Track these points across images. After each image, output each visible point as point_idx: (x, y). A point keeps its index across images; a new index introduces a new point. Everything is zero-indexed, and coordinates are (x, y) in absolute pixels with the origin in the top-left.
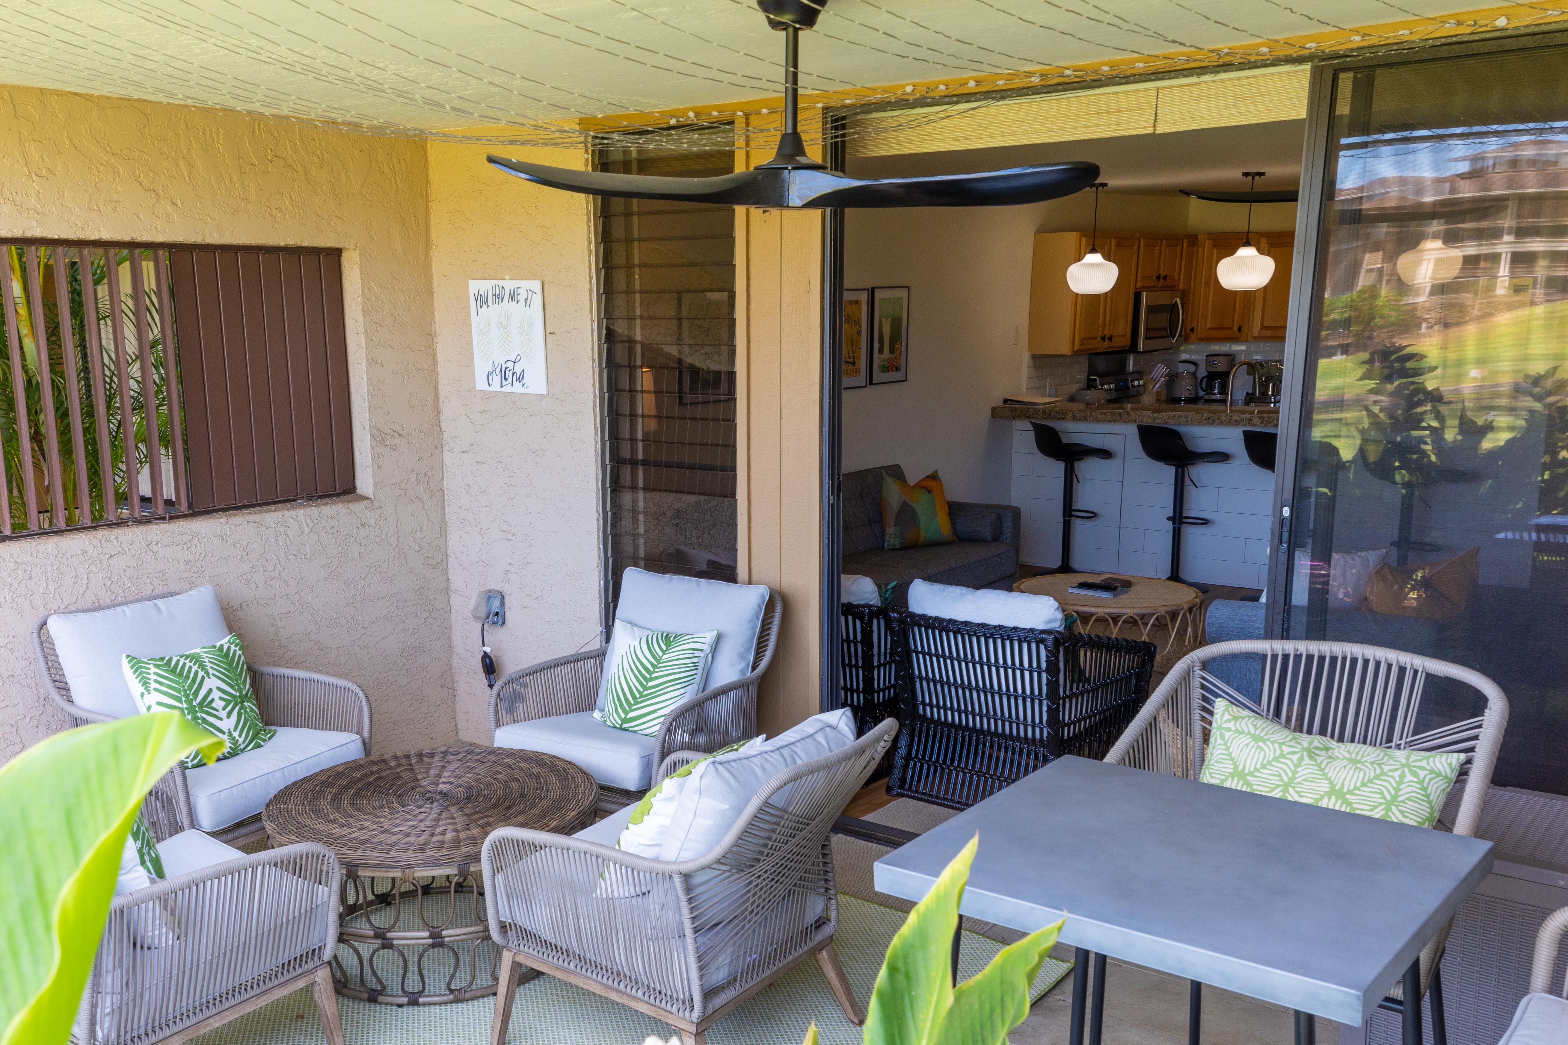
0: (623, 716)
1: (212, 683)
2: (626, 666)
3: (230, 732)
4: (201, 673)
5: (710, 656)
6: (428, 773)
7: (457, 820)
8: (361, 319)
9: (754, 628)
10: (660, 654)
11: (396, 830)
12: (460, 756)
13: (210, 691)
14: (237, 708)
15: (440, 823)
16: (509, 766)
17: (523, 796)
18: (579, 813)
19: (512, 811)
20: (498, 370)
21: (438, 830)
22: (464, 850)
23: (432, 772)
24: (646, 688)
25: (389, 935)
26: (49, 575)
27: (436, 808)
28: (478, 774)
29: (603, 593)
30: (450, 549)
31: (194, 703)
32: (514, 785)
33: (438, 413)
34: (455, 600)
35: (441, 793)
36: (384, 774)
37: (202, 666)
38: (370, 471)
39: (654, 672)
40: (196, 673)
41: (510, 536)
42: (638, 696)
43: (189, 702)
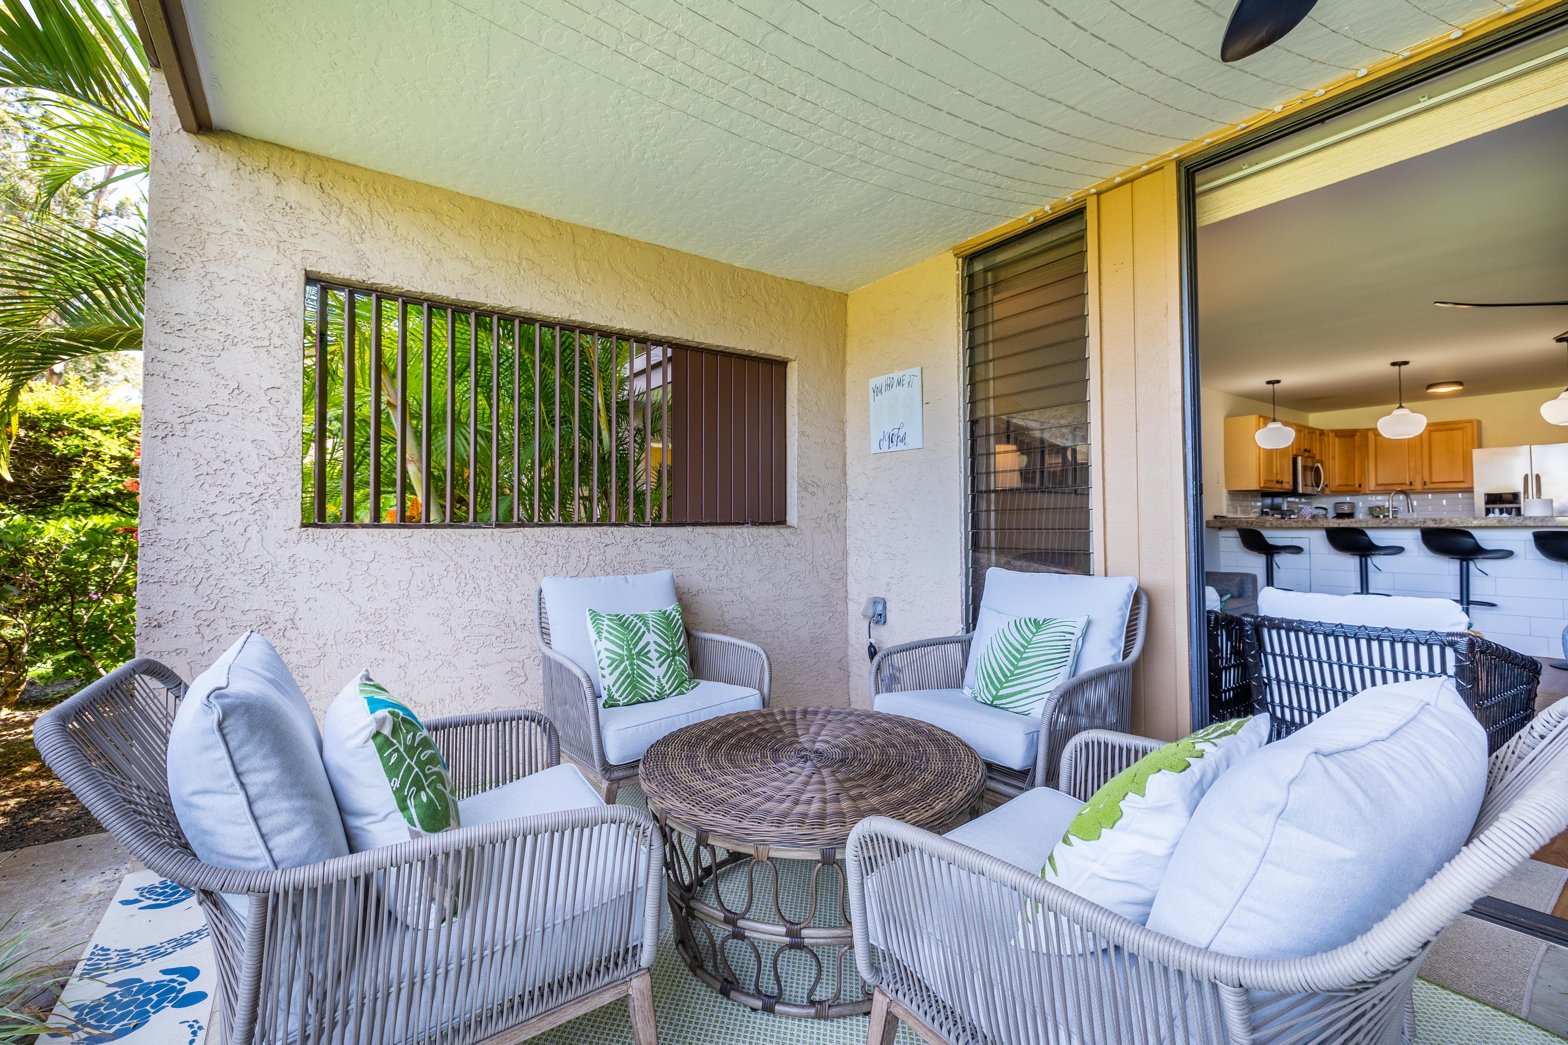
0: (994, 693)
1: (650, 637)
2: (995, 646)
3: (659, 679)
4: (643, 629)
5: (1081, 639)
6: (808, 729)
7: (828, 787)
8: (796, 405)
9: (1123, 616)
10: (1031, 636)
11: (759, 790)
12: (840, 717)
13: (648, 643)
14: (669, 660)
15: (809, 788)
16: (886, 731)
17: (900, 764)
18: (969, 794)
19: (889, 782)
20: (887, 437)
21: (804, 797)
22: (829, 830)
23: (813, 729)
24: (1017, 668)
25: (741, 923)
26: (560, 554)
27: (808, 768)
28: (855, 736)
29: (964, 597)
30: (849, 569)
31: (633, 652)
32: (892, 751)
33: (845, 474)
34: (852, 606)
35: (816, 752)
36: (767, 726)
37: (645, 624)
38: (795, 508)
39: (1025, 652)
40: (640, 627)
41: (892, 557)
42: (1009, 674)
43: (630, 650)
